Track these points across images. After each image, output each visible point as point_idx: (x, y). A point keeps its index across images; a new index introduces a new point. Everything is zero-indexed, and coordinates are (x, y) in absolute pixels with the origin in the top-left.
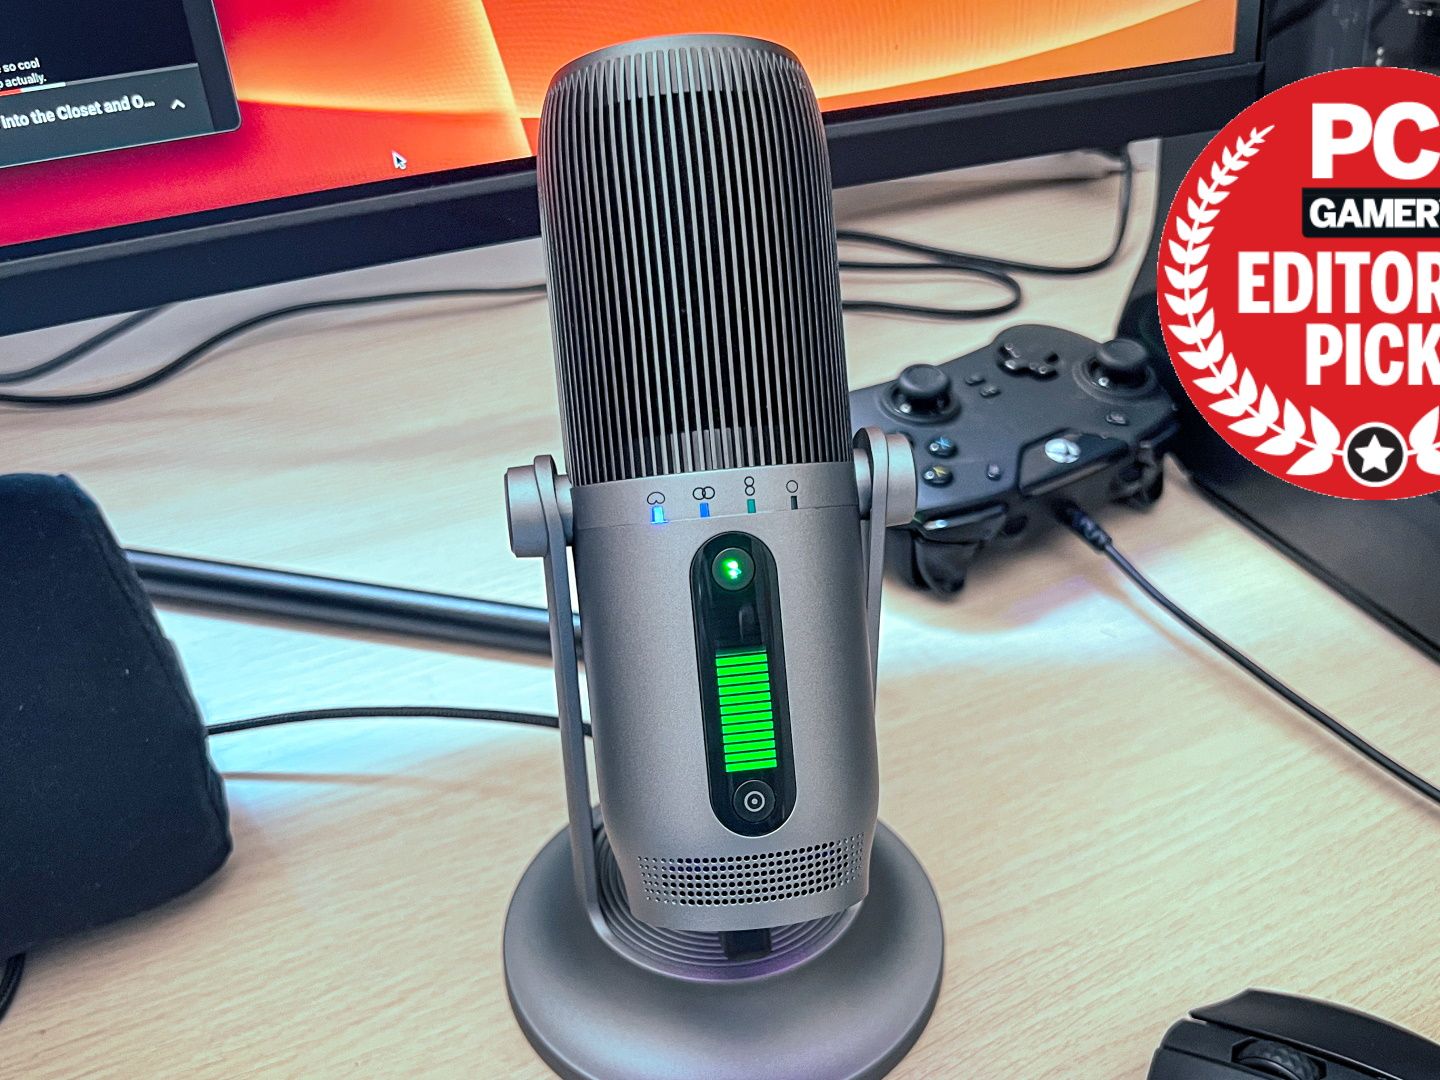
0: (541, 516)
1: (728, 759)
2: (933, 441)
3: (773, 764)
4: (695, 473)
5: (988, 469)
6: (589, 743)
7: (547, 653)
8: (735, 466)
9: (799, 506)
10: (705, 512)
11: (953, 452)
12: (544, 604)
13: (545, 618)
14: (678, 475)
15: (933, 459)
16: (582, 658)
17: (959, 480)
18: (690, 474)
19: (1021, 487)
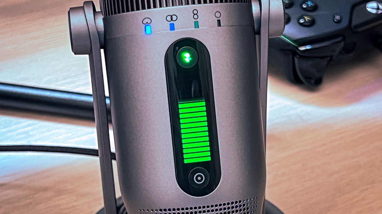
0: (88, 32)
1: (185, 156)
2: (304, 3)
3: (209, 159)
4: (167, 8)
5: (334, 17)
6: (114, 163)
7: (92, 119)
8: (188, 4)
9: (222, 24)
10: (172, 27)
11: (315, 8)
12: (91, 92)
13: (91, 99)
14: (158, 9)
15: (304, 12)
16: (111, 122)
17: (318, 22)
18: (164, 8)
19: (352, 27)
